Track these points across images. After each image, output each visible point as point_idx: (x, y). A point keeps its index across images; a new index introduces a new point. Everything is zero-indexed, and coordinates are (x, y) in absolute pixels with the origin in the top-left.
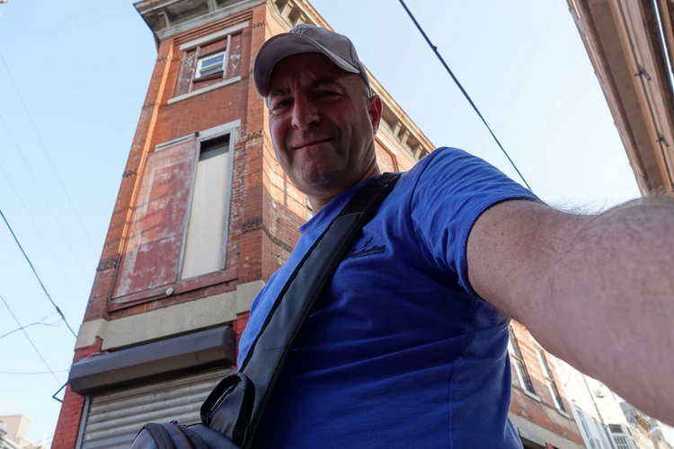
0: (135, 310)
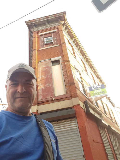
0: (45, 103)
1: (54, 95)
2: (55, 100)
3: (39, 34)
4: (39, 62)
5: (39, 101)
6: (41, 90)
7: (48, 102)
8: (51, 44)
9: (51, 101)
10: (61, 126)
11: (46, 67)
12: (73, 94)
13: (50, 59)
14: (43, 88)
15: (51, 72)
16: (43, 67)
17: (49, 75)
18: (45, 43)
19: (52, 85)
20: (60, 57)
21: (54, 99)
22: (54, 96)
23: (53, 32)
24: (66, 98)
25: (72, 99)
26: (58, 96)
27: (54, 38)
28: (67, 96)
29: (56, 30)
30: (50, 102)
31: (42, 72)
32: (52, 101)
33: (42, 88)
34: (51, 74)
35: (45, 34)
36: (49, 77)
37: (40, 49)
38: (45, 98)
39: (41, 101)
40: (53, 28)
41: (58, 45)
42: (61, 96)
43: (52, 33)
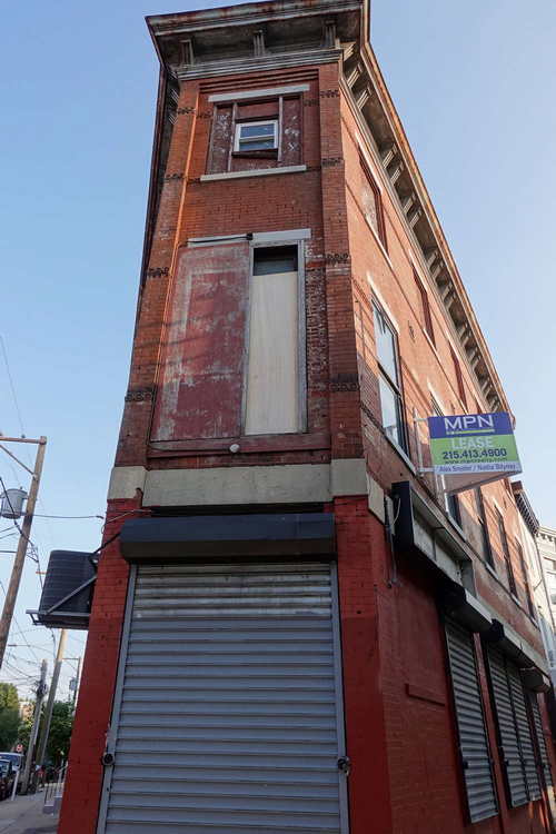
0: (185, 462)
1: (241, 429)
2: (238, 453)
3: (213, 98)
4: (190, 246)
5: (160, 446)
6: (176, 390)
7: (199, 456)
8: (269, 156)
9: (220, 459)
10: (253, 590)
11: (218, 277)
12: (341, 436)
13: (250, 237)
14: (190, 382)
15: (246, 305)
16: (207, 272)
17: (231, 317)
18: (237, 148)
19: (239, 375)
20: (306, 233)
21: (234, 448)
22: (236, 433)
23: (287, 98)
24: (299, 455)
25: (330, 463)
26: (259, 439)
27: (287, 131)
28: (307, 443)
29: (305, 87)
30: (212, 460)
31: (197, 297)
32: (225, 458)
33: (182, 381)
34: (238, 314)
35: (243, 103)
36: (230, 332)
37: (204, 178)
38: (189, 437)
39: (170, 446)
40: (288, 75)
41: (303, 168)
42: (273, 436)
43: (281, 99)
